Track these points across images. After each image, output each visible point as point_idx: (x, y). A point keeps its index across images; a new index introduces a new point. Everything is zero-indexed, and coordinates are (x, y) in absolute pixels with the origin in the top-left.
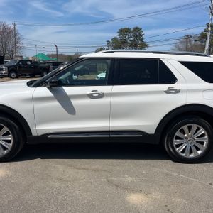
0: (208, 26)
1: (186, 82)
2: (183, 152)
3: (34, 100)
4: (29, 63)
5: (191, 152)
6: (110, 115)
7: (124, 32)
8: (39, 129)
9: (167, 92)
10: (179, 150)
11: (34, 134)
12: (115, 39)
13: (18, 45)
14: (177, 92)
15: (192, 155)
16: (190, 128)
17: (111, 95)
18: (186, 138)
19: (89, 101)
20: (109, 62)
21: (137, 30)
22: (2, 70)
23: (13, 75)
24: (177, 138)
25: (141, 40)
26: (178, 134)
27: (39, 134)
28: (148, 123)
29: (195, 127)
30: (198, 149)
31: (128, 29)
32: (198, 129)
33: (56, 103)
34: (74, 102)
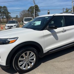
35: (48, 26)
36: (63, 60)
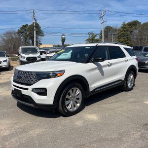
35: (93, 58)
36: (110, 102)
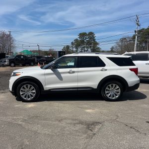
0: (135, 32)
1: (109, 66)
2: (110, 96)
3: (45, 74)
4: (22, 57)
5: (113, 97)
6: (78, 81)
7: (82, 35)
8: (47, 87)
9: (102, 70)
10: (108, 95)
11: (45, 89)
12: (76, 40)
13: (12, 45)
14: (106, 70)
15: (114, 98)
16: (112, 86)
17: (78, 72)
18: (111, 90)
19: (68, 74)
20: (77, 58)
21: (91, 33)
22: (5, 62)
23: (12, 65)
24: (107, 90)
25: (94, 40)
26: (107, 88)
27: (47, 89)
28: (94, 84)
29: (114, 85)
30: (116, 95)
31: (85, 33)
32: (116, 86)
33: (54, 76)
34: (62, 75)
